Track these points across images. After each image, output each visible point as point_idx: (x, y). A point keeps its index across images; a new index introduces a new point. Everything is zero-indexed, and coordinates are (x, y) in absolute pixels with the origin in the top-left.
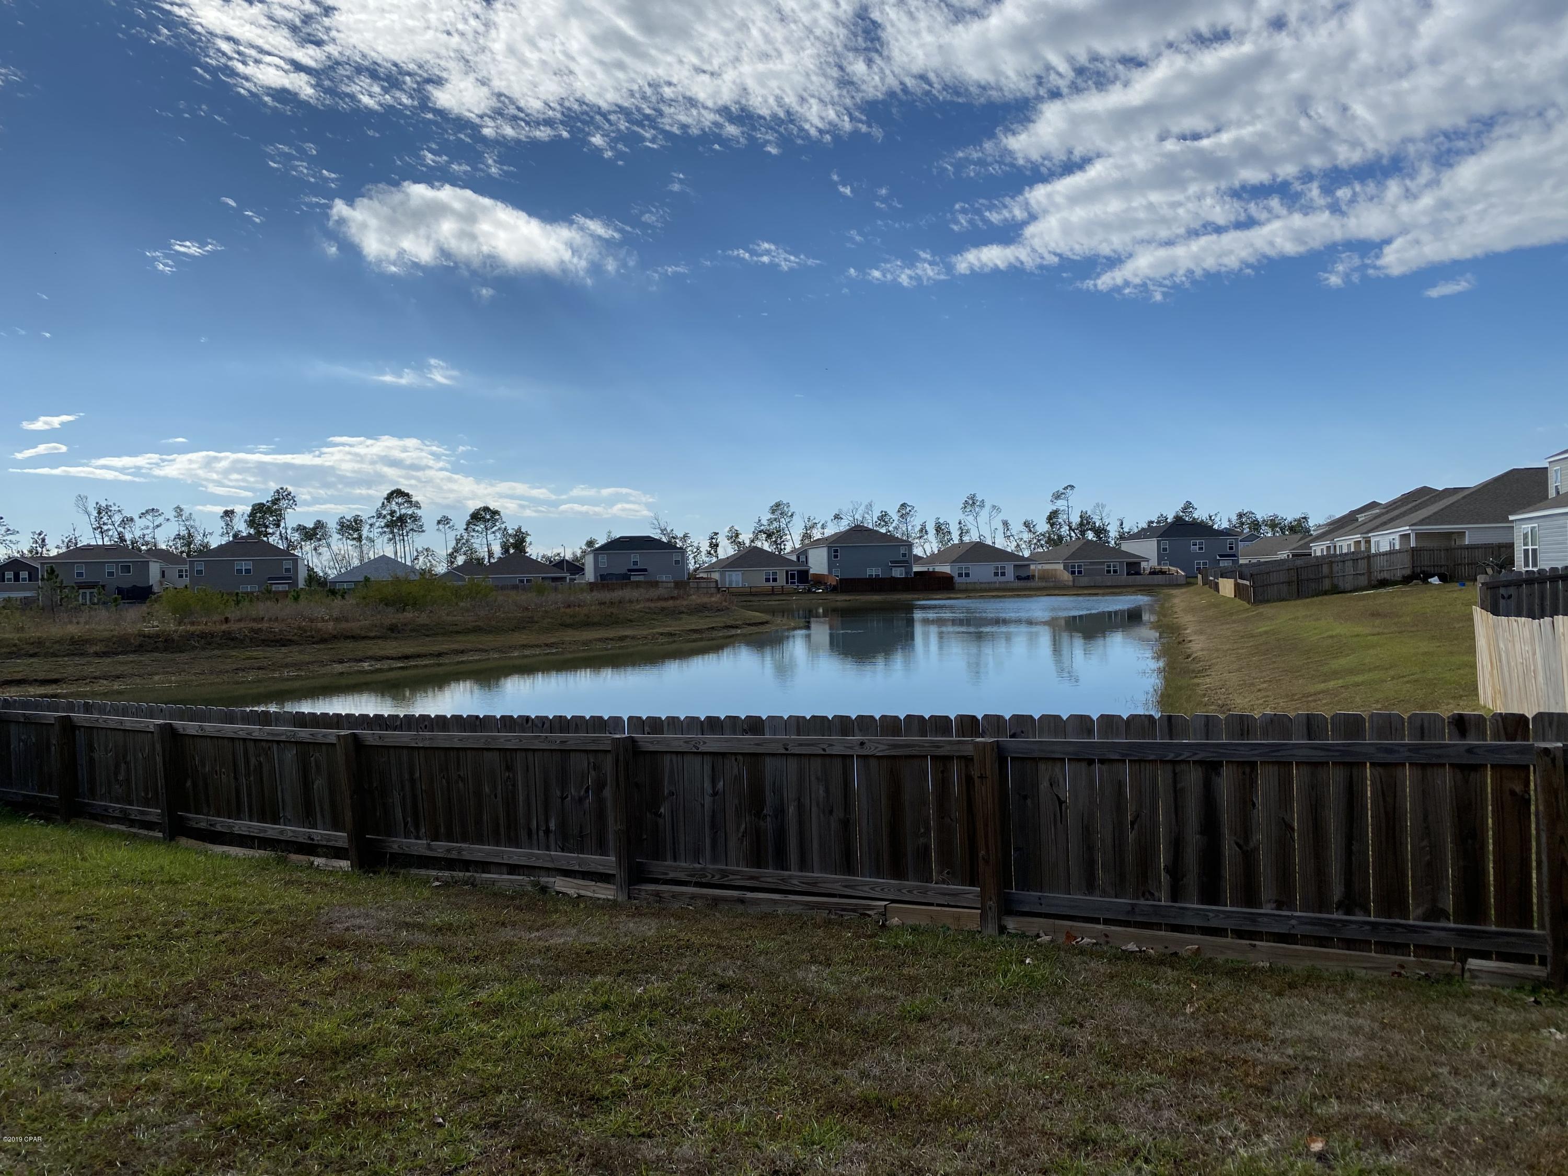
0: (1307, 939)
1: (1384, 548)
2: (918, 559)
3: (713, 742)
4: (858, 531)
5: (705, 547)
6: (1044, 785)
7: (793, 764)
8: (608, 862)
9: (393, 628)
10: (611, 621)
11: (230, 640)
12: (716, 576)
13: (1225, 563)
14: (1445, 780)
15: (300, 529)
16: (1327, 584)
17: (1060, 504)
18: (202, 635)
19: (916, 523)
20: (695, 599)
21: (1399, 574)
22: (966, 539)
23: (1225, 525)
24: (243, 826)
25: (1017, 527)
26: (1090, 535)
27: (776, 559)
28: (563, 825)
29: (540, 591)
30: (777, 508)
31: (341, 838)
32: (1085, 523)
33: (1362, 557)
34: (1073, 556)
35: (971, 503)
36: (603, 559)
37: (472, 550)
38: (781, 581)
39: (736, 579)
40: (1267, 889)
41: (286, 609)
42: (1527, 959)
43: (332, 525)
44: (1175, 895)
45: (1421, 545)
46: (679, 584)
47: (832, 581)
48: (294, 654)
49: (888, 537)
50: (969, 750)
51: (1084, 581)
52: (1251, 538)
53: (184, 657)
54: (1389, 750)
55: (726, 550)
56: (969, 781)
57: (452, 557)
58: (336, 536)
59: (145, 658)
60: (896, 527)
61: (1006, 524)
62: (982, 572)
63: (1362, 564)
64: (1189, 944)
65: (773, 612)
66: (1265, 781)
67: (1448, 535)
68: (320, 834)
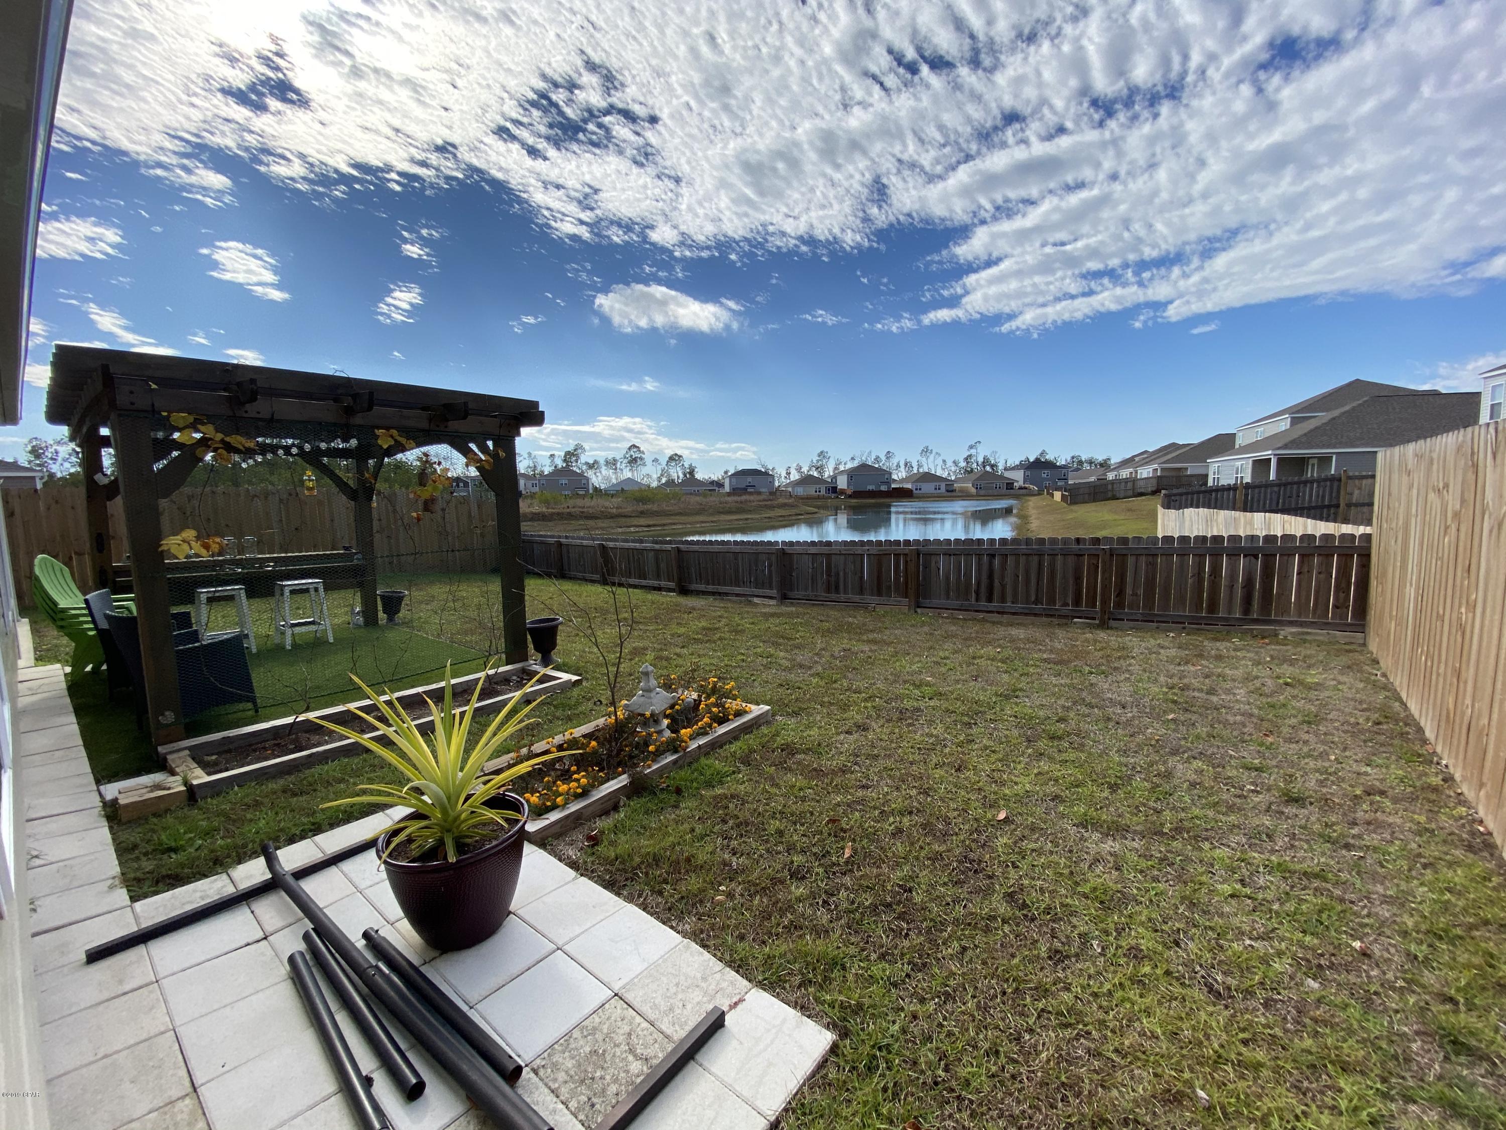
0: (1021, 614)
1: (1145, 475)
2: (894, 480)
3: (813, 550)
4: (864, 467)
5: (784, 474)
6: (933, 564)
7: (842, 557)
8: (774, 592)
9: (642, 513)
10: (739, 511)
11: (570, 516)
12: (790, 489)
13: (1060, 483)
14: (1071, 560)
15: (587, 463)
16: (1110, 494)
17: (973, 451)
18: (558, 514)
19: (894, 461)
20: (782, 500)
21: (1150, 490)
22: (921, 470)
23: (1063, 463)
24: (632, 581)
25: (949, 463)
26: (988, 468)
27: (820, 481)
28: (756, 579)
29: (705, 496)
30: (821, 454)
31: (672, 585)
32: (986, 462)
33: (1133, 480)
34: (977, 479)
35: (926, 451)
36: (734, 480)
37: (669, 475)
38: (823, 492)
39: (800, 491)
40: (1009, 598)
41: (587, 502)
42: (1094, 619)
43: (602, 462)
44: (977, 600)
45: (1164, 474)
46: (771, 493)
47: (849, 492)
48: (600, 523)
49: (880, 469)
50: (907, 552)
51: (982, 492)
52: (1077, 470)
53: (550, 524)
54: (1053, 549)
55: (795, 476)
56: (906, 562)
57: (659, 479)
58: (604, 467)
59: (535, 524)
60: (884, 464)
61: (944, 461)
62: (928, 488)
63: (1130, 485)
64: (981, 615)
65: (818, 507)
66: (1010, 560)
67: (1179, 469)
68: (663, 583)
